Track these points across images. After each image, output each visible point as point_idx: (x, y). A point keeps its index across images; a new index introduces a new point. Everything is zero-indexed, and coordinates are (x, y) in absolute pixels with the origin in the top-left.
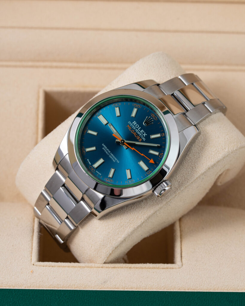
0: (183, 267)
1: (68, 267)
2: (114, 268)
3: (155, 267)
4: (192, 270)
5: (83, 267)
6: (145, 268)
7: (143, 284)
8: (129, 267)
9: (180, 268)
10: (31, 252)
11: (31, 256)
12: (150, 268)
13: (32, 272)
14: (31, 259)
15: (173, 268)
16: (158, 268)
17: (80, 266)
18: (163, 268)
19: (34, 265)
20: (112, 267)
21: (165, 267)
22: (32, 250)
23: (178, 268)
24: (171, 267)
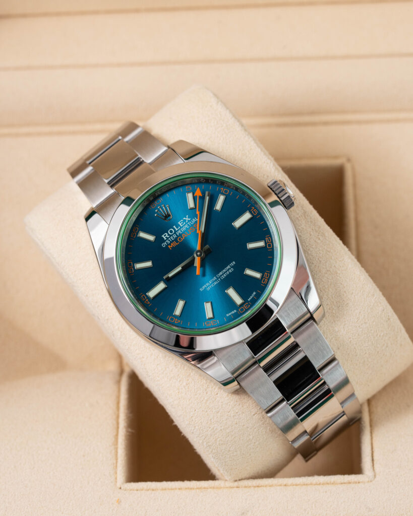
0: (376, 479)
1: (179, 489)
2: (258, 486)
3: (329, 482)
4: (393, 484)
5: (205, 488)
6: (311, 484)
7: (308, 513)
8: (284, 484)
9: (371, 481)
10: (115, 465)
11: (116, 473)
12: (320, 484)
13: (119, 502)
14: (116, 478)
15: (359, 483)
16: (333, 484)
17: (200, 486)
18: (342, 483)
19: (120, 488)
20: (255, 485)
21: (345, 482)
22: (117, 462)
23: (368, 482)
24: (356, 480)
